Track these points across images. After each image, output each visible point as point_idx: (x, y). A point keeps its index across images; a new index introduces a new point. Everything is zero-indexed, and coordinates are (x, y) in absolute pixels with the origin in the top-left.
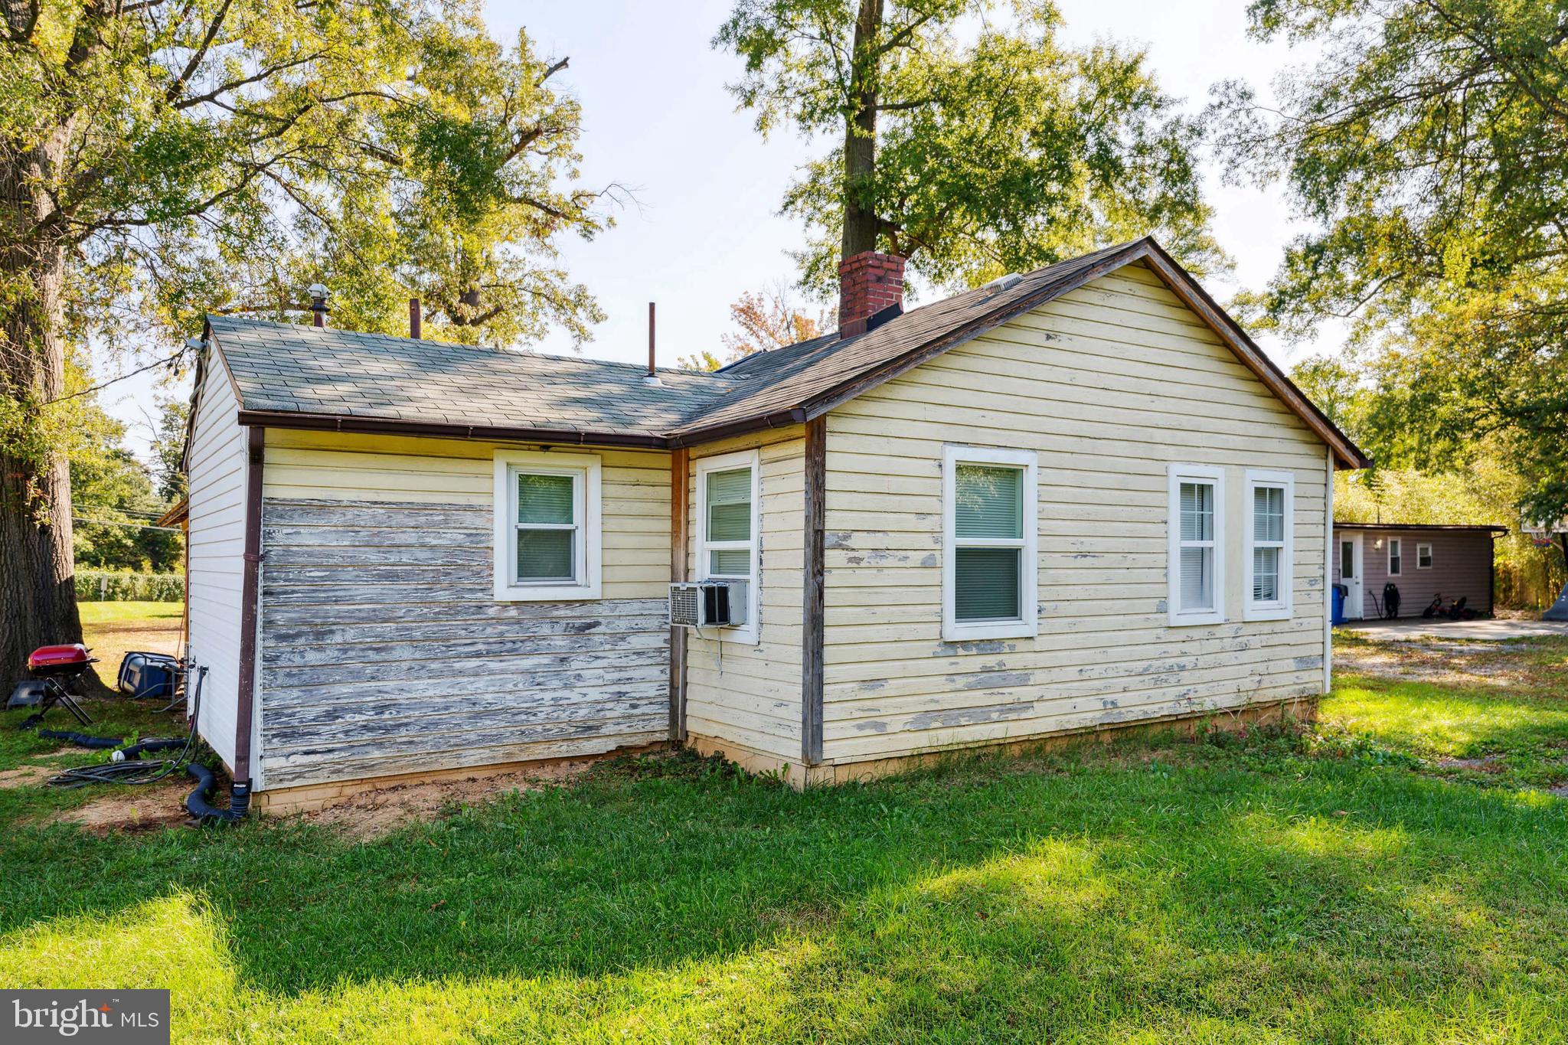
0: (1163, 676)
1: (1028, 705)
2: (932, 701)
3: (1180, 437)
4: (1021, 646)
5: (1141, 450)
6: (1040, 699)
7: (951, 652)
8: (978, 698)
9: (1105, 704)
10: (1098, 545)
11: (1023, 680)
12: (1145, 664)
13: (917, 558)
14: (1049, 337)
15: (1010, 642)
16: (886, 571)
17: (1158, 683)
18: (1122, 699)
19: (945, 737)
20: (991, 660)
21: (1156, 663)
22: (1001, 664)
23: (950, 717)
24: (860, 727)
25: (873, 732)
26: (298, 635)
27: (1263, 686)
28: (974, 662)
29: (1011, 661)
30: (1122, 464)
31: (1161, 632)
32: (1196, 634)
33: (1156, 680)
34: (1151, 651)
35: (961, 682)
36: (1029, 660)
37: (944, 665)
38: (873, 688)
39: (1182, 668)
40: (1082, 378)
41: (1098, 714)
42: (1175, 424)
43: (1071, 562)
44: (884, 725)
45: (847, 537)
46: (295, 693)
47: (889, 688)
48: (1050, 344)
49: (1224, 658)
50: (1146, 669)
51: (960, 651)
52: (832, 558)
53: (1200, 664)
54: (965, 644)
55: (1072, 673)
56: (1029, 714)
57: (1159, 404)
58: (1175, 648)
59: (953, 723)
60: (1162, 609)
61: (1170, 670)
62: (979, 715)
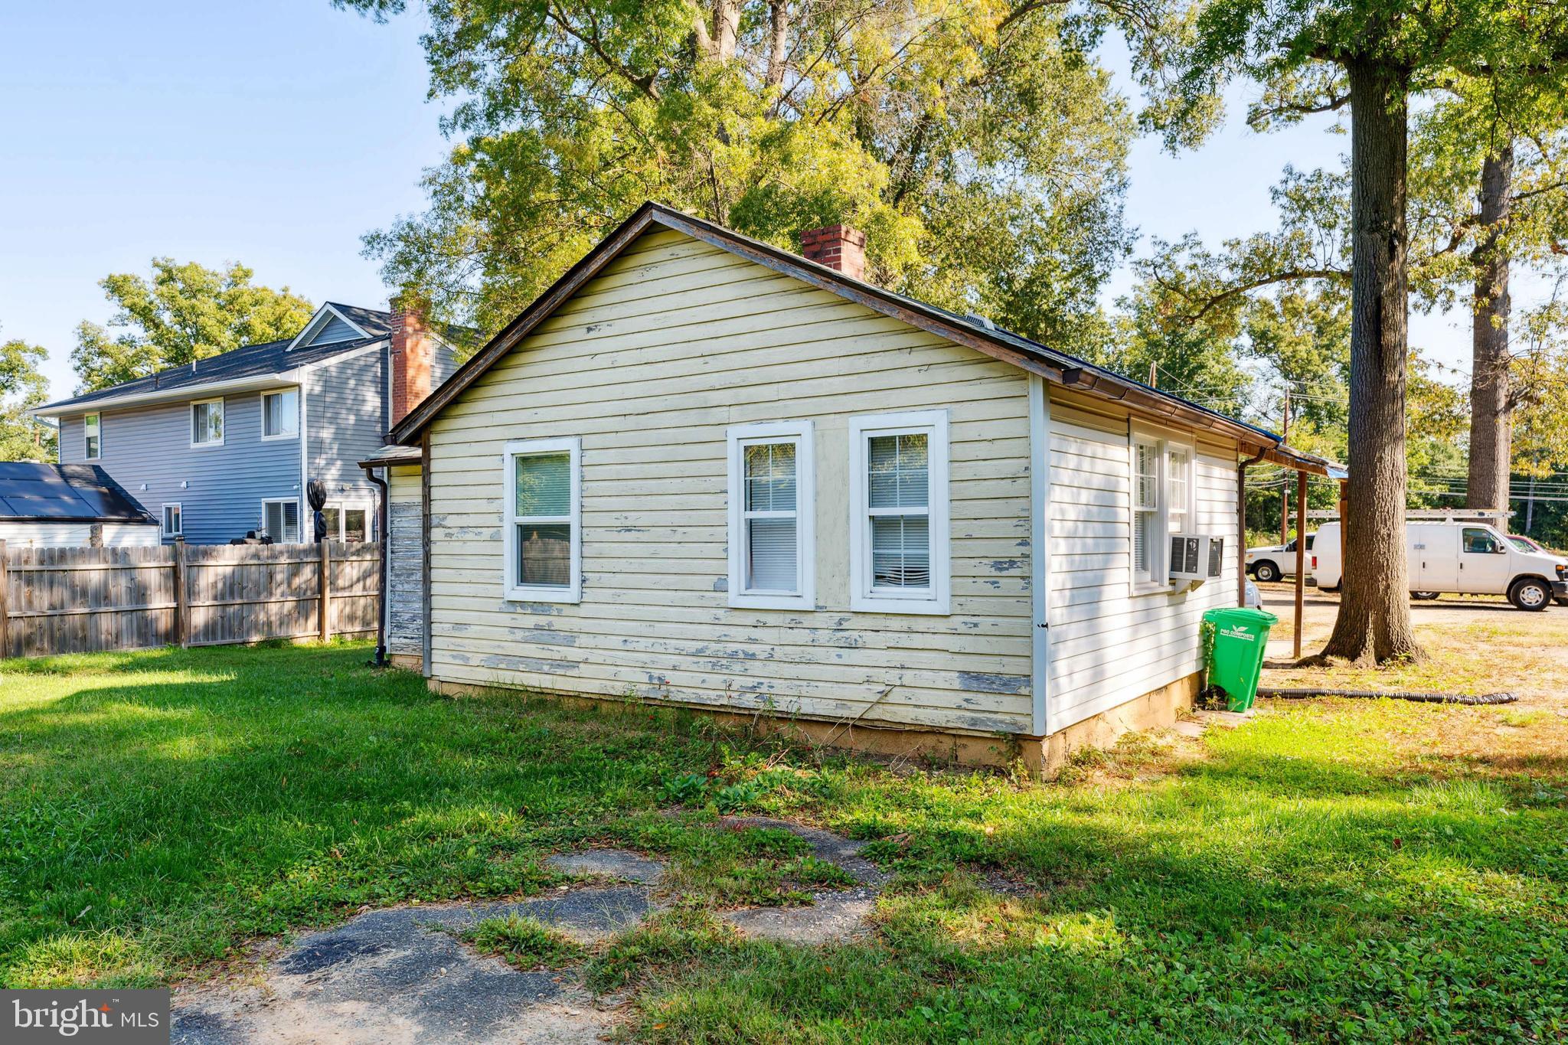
0: (724, 662)
1: (575, 664)
2: (499, 646)
3: (744, 395)
4: (567, 610)
5: (693, 417)
6: (586, 661)
7: (512, 610)
8: (532, 650)
9: (651, 677)
10: (645, 519)
11: (570, 640)
12: (700, 645)
13: (487, 533)
14: (589, 330)
15: (559, 606)
16: (469, 543)
17: (715, 667)
18: (670, 676)
19: (506, 677)
20: (542, 620)
21: (713, 646)
22: (550, 624)
23: (512, 661)
24: (454, 657)
25: (461, 662)
26: (401, 575)
27: (890, 699)
28: (531, 621)
29: (558, 623)
30: (670, 435)
31: (721, 613)
32: (771, 619)
33: (714, 665)
34: (706, 631)
35: (519, 635)
36: (576, 624)
37: (506, 619)
38: (461, 630)
39: (752, 657)
40: (622, 359)
41: (644, 687)
42: (738, 381)
43: (615, 536)
44: (468, 659)
45: (444, 519)
46: (401, 605)
47: (472, 631)
48: (592, 334)
49: (818, 653)
50: (701, 650)
51: (519, 610)
52: (436, 534)
53: (779, 653)
54: (522, 603)
55: (616, 642)
56: (574, 672)
57: (714, 364)
58: (742, 634)
59: (514, 667)
60: (721, 587)
61: (733, 655)
62: (535, 665)
